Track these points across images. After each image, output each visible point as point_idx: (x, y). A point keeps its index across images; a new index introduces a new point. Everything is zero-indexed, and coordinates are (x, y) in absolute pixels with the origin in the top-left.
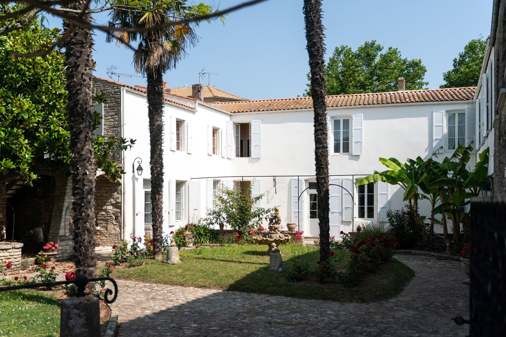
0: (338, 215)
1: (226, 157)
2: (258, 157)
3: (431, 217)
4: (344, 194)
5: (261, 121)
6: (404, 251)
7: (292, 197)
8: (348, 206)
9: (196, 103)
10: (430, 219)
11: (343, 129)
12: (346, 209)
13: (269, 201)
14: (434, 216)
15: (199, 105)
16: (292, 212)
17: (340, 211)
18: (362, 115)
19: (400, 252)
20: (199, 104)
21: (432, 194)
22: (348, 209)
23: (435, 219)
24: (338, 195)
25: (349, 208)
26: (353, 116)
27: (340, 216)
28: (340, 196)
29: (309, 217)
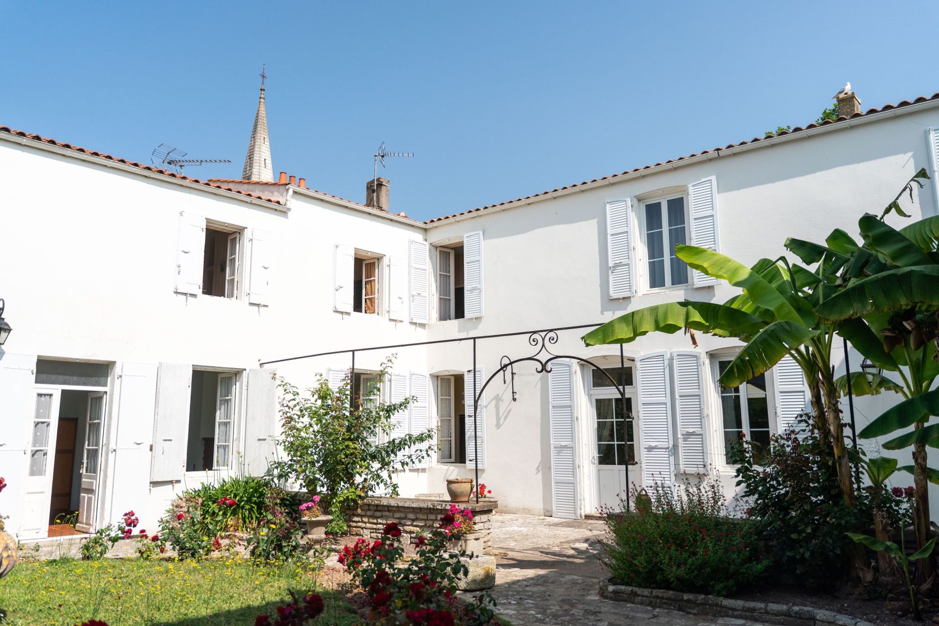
0: (664, 454)
1: (406, 320)
2: (478, 315)
3: (912, 463)
4: (677, 397)
5: (481, 232)
6: (785, 607)
7: (551, 407)
8: (691, 430)
9: (288, 190)
10: (909, 469)
11: (670, 225)
12: (685, 440)
13: (502, 421)
14: (925, 459)
15: (295, 195)
16: (552, 447)
17: (671, 446)
18: (713, 178)
19: (767, 612)
20: (295, 192)
21: (906, 370)
22: (693, 439)
23: (931, 470)
24: (662, 399)
25: (693, 434)
26: (690, 186)
27: (672, 458)
28: (668, 401)
29: (596, 461)
